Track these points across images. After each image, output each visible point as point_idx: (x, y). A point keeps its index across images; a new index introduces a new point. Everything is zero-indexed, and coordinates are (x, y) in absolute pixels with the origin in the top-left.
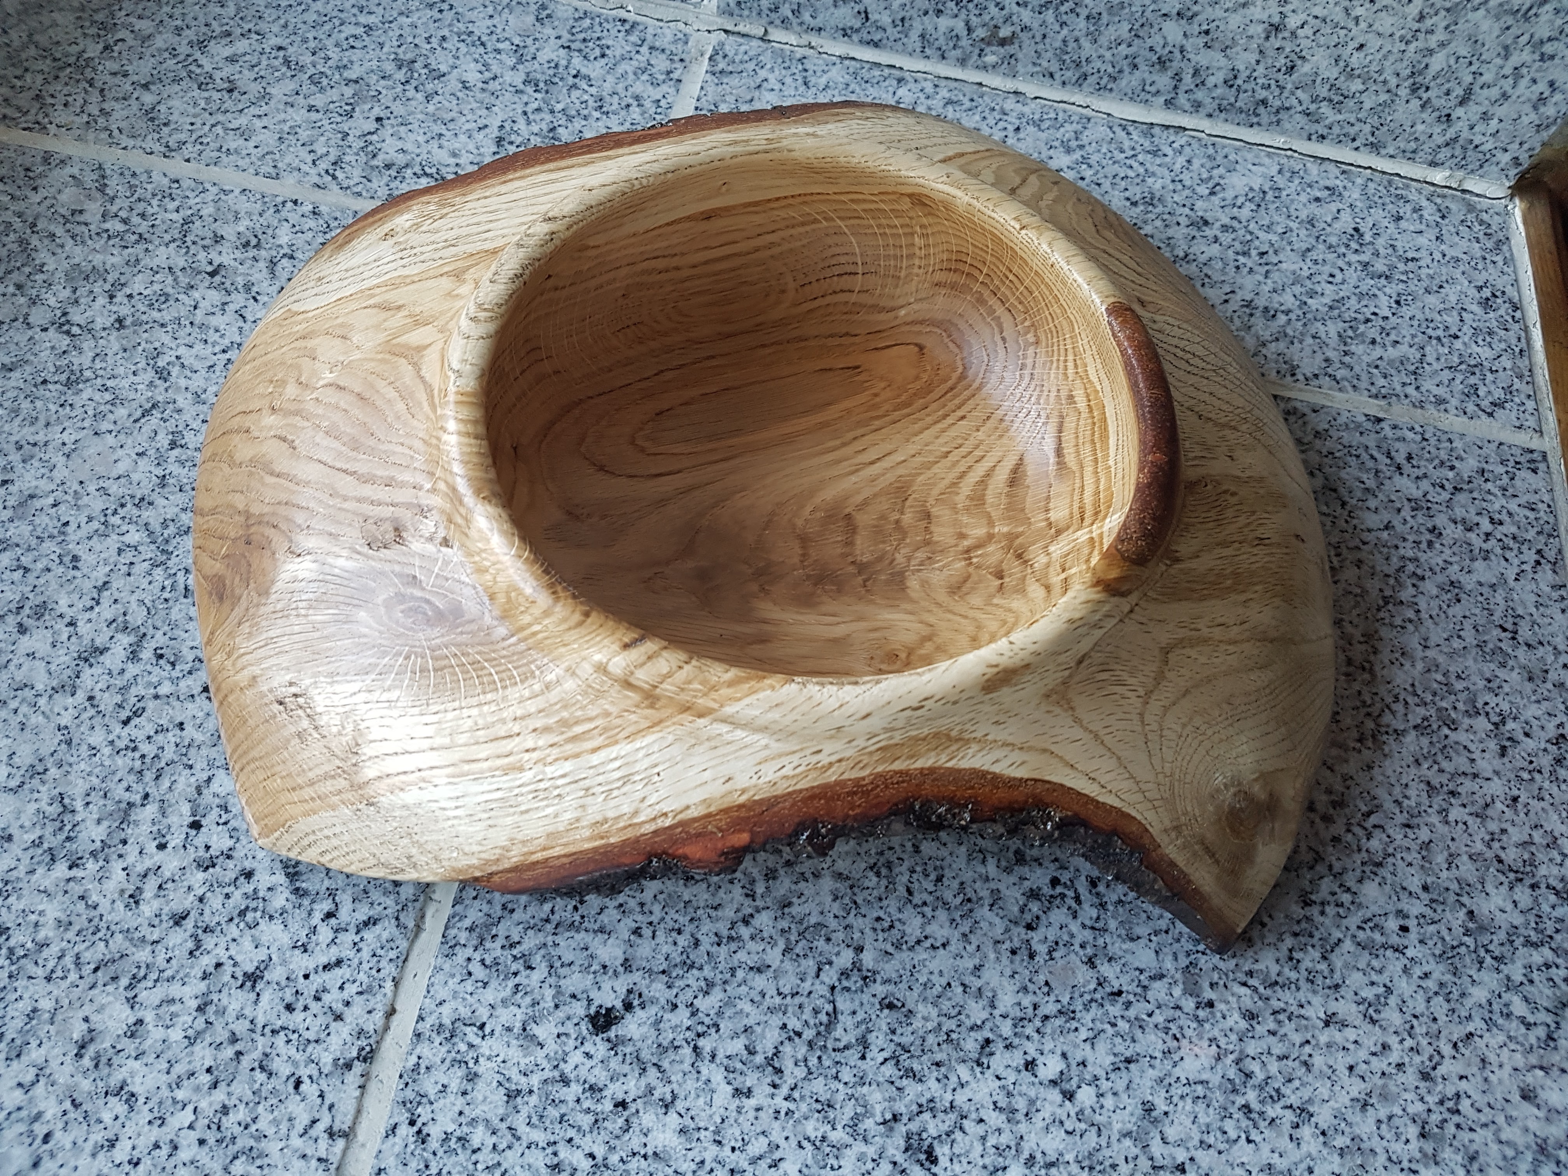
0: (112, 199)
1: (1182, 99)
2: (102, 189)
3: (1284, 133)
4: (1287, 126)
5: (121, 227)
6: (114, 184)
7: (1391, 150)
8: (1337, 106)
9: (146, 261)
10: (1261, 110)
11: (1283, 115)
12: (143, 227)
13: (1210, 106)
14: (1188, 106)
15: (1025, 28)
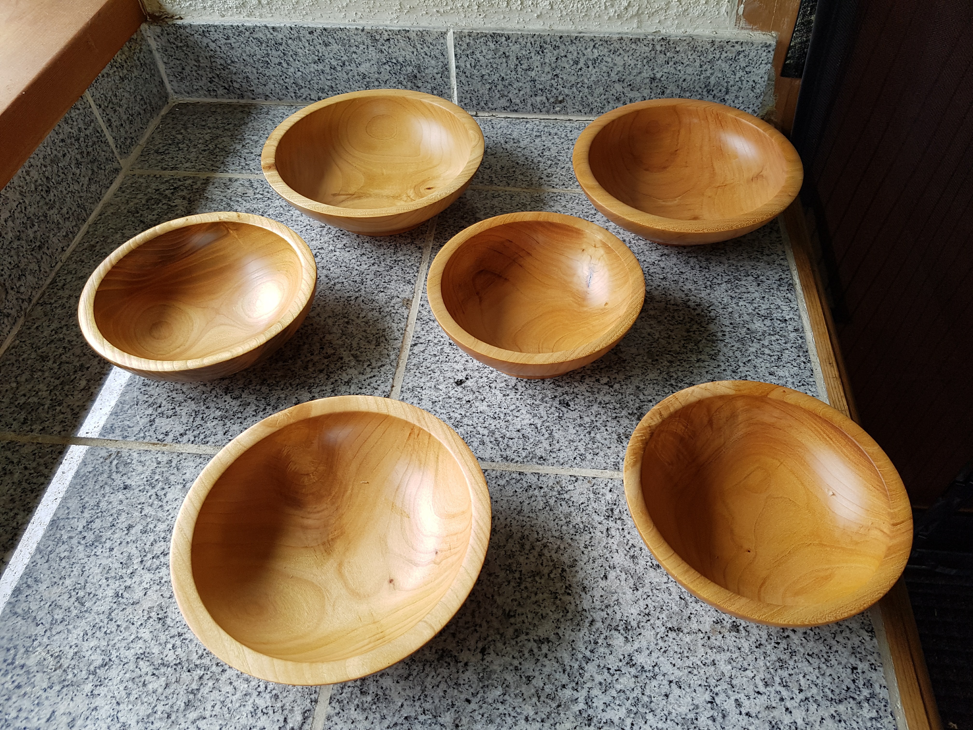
0: (256, 189)
2: (252, 186)
5: (261, 196)
6: (255, 184)
9: (272, 205)
12: (269, 195)
15: (567, 95)
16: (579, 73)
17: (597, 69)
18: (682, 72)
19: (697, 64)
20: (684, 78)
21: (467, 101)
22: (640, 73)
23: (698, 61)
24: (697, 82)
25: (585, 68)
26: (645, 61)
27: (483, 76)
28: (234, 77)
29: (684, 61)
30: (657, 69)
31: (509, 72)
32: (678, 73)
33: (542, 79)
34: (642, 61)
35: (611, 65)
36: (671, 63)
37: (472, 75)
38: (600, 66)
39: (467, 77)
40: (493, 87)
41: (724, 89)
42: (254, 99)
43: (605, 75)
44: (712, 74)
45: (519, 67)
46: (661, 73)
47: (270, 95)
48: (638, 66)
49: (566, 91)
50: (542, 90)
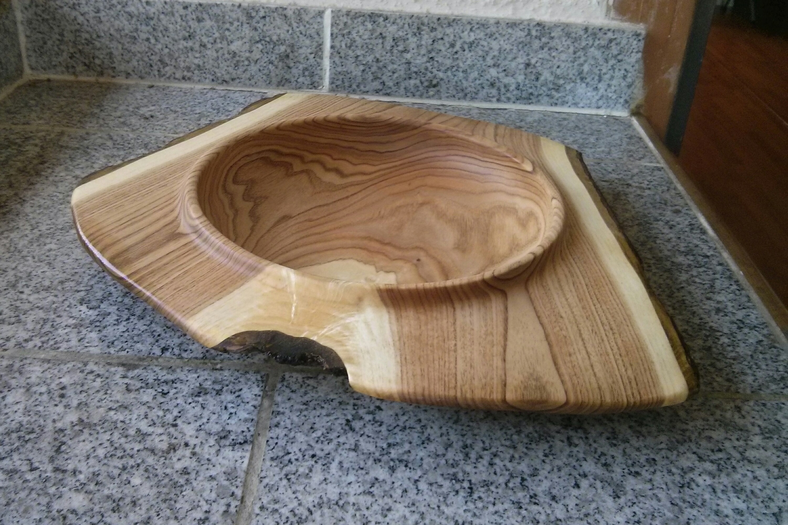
0: (116, 141)
1: (503, 98)
2: (111, 139)
3: (542, 104)
4: (542, 102)
5: (121, 146)
6: (116, 138)
7: (581, 105)
8: (557, 90)
10: (531, 97)
11: (540, 98)
13: (513, 99)
14: (505, 100)
15: (442, 79)
16: (456, 56)
18: (556, 59)
19: (571, 50)
20: (558, 64)
21: (339, 83)
23: (572, 47)
24: (570, 69)
26: (520, 46)
27: (357, 57)
28: (97, 53)
29: (558, 48)
30: (532, 55)
31: (384, 53)
33: (418, 61)
34: (518, 46)
35: (486, 49)
37: (346, 56)
38: (476, 50)
39: (341, 57)
40: (367, 70)
41: (597, 78)
42: (114, 77)
43: (481, 59)
44: (585, 61)
45: (395, 48)
46: (536, 59)
47: (132, 73)
49: (441, 75)
50: (416, 73)
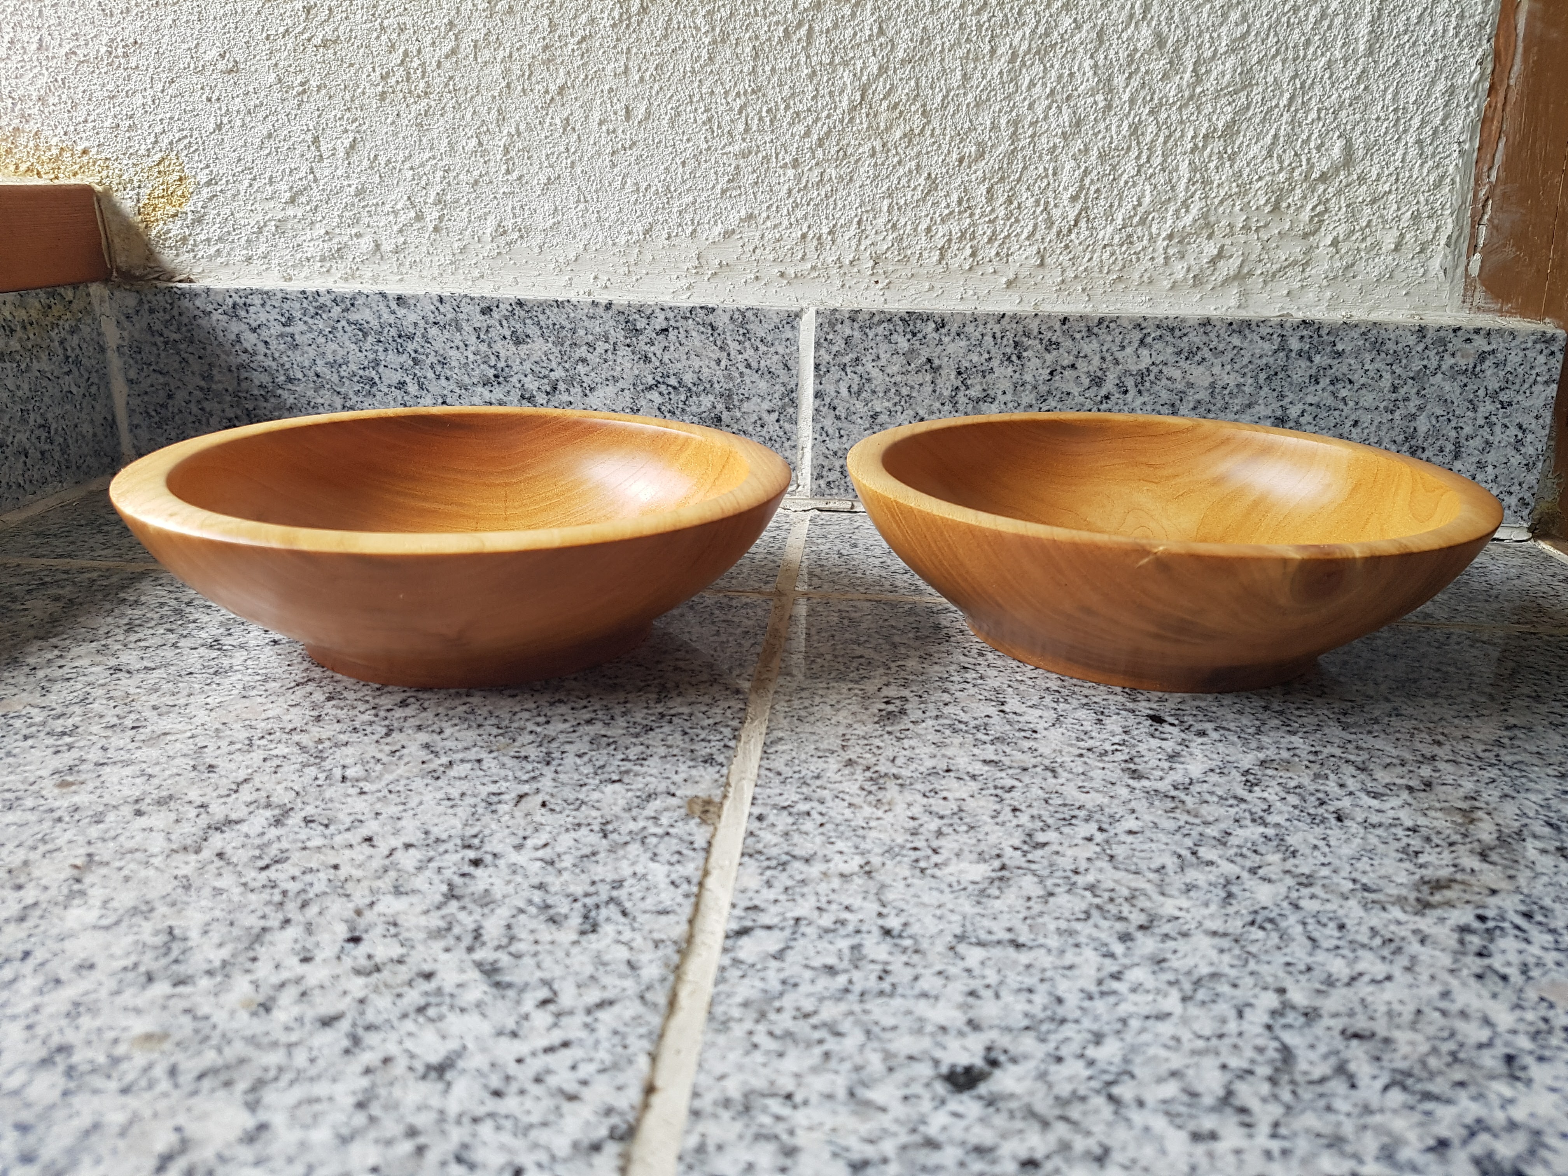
17: (1146, 398)
18: (1351, 404)
19: (1386, 382)
20: (1353, 417)
22: (1249, 406)
23: (1387, 376)
24: (1384, 428)
25: (1117, 396)
26: (1263, 376)
27: (875, 416)
29: (1355, 378)
30: (1290, 397)
32: (1341, 406)
34: (1256, 377)
36: (1324, 382)
38: (1156, 388)
39: (838, 418)
41: (1449, 447)
44: (1421, 408)
45: (962, 392)
46: (1300, 406)
48: (1247, 389)
